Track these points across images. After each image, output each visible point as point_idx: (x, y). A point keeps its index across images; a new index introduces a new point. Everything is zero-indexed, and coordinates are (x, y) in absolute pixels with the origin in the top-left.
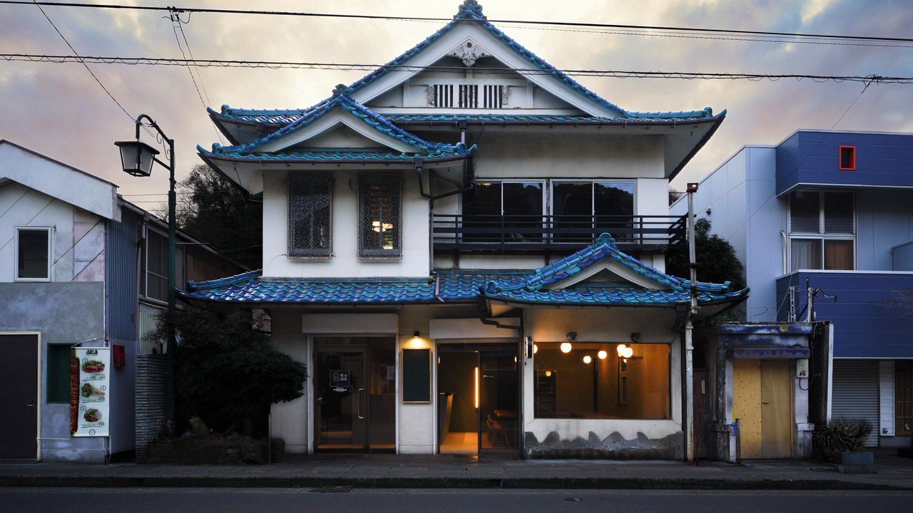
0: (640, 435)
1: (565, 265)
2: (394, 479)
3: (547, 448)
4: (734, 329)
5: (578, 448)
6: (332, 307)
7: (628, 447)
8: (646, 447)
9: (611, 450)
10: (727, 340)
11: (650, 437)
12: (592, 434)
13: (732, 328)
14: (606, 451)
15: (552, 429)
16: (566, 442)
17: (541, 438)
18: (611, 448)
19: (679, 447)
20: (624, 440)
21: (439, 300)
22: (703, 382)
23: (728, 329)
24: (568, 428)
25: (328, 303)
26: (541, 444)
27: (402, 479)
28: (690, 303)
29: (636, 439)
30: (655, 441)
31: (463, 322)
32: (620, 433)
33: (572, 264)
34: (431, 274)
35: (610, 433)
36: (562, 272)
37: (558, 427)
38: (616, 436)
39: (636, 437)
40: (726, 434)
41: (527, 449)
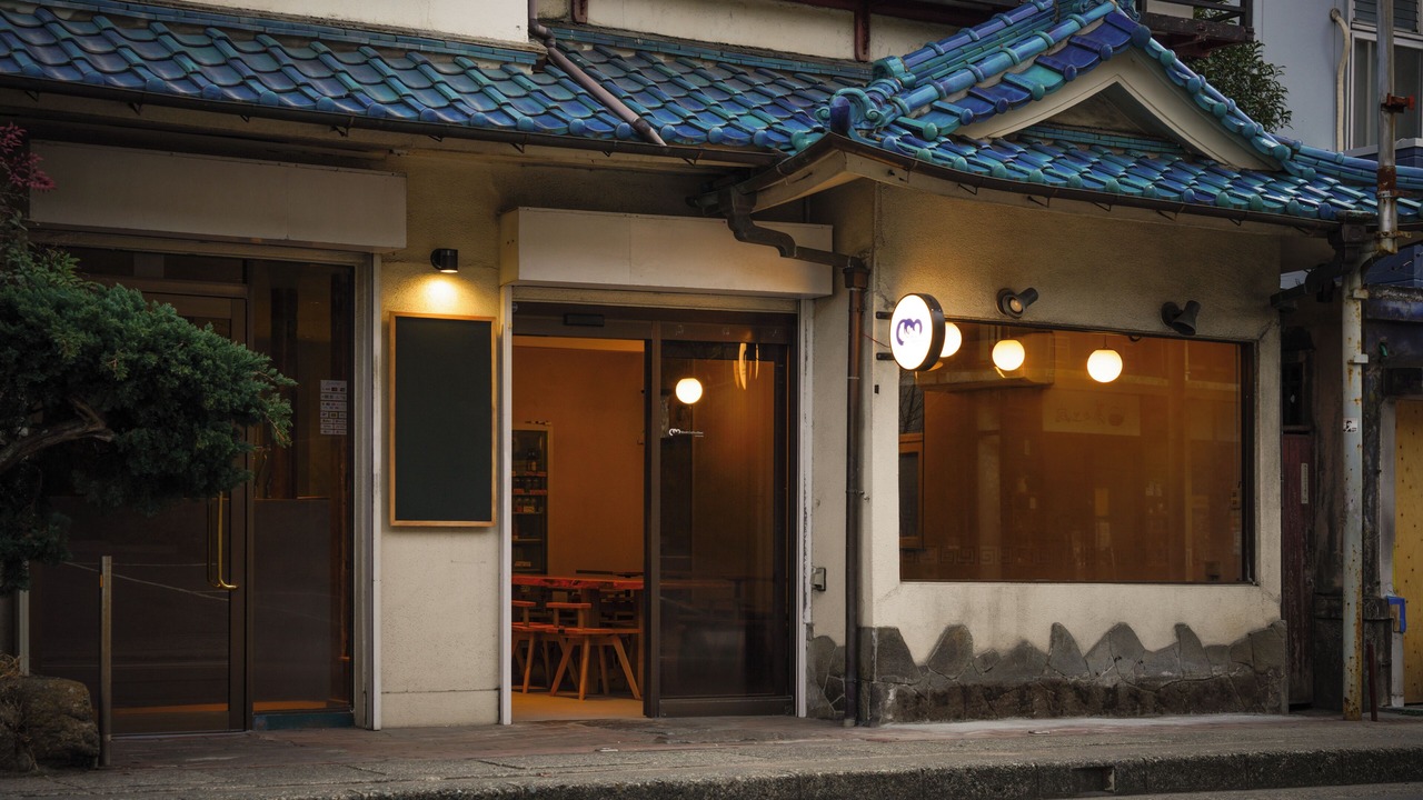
0: (1182, 630)
1: (1004, 58)
2: (826, 778)
3: (938, 684)
4: (1403, 307)
5: (1025, 679)
6: (257, 126)
7: (1152, 672)
8: (1199, 671)
9: (1109, 684)
10: (1384, 339)
11: (1206, 640)
12: (1058, 633)
13: (1399, 305)
14: (1096, 687)
15: (953, 618)
16: (990, 658)
17: (920, 648)
18: (1109, 676)
19: (1277, 669)
20: (1145, 651)
21: (651, 140)
22: (1304, 468)
23: (1392, 305)
24: (995, 613)
25: (246, 111)
26: (924, 668)
27: (849, 777)
28: (1378, 220)
29: (1171, 647)
30: (1218, 650)
31: (640, 226)
32: (1132, 626)
33: (1024, 56)
34: (533, 33)
35: (1106, 629)
36: (994, 80)
37: (967, 610)
38: (1121, 636)
39: (1168, 639)
40: (1381, 628)
41: (881, 686)
